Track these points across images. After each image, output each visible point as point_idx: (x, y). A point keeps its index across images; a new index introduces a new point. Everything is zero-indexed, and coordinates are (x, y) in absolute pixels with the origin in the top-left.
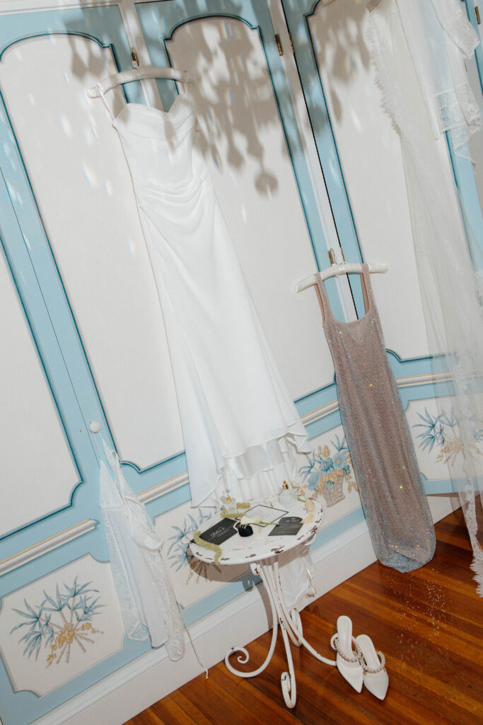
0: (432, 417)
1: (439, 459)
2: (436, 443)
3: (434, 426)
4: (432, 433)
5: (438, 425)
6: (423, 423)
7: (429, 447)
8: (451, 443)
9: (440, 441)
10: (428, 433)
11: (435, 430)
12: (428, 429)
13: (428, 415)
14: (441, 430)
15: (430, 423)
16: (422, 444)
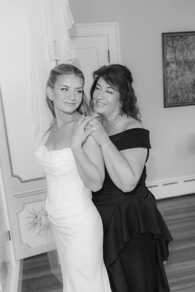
0: (36, 212)
1: (38, 235)
2: (37, 226)
3: (37, 217)
4: (36, 221)
5: (39, 217)
6: (31, 216)
7: (33, 229)
8: (45, 225)
9: (39, 225)
10: (33, 221)
11: (37, 220)
12: (33, 219)
13: (34, 211)
14: (41, 219)
15: (35, 216)
16: (30, 228)
